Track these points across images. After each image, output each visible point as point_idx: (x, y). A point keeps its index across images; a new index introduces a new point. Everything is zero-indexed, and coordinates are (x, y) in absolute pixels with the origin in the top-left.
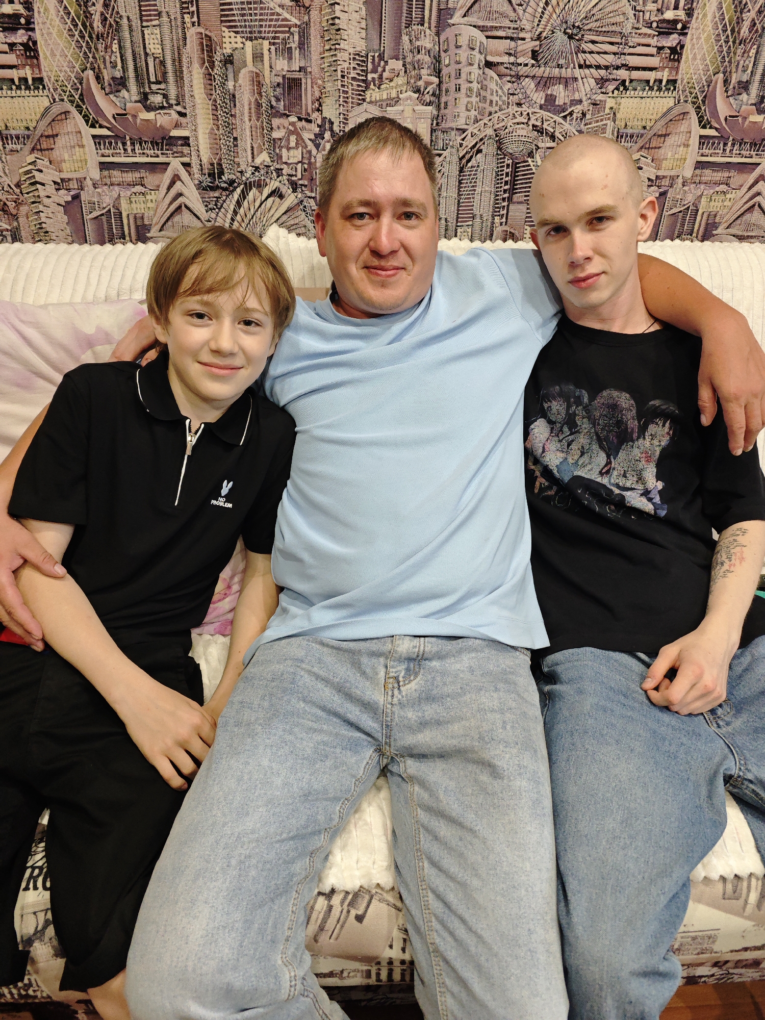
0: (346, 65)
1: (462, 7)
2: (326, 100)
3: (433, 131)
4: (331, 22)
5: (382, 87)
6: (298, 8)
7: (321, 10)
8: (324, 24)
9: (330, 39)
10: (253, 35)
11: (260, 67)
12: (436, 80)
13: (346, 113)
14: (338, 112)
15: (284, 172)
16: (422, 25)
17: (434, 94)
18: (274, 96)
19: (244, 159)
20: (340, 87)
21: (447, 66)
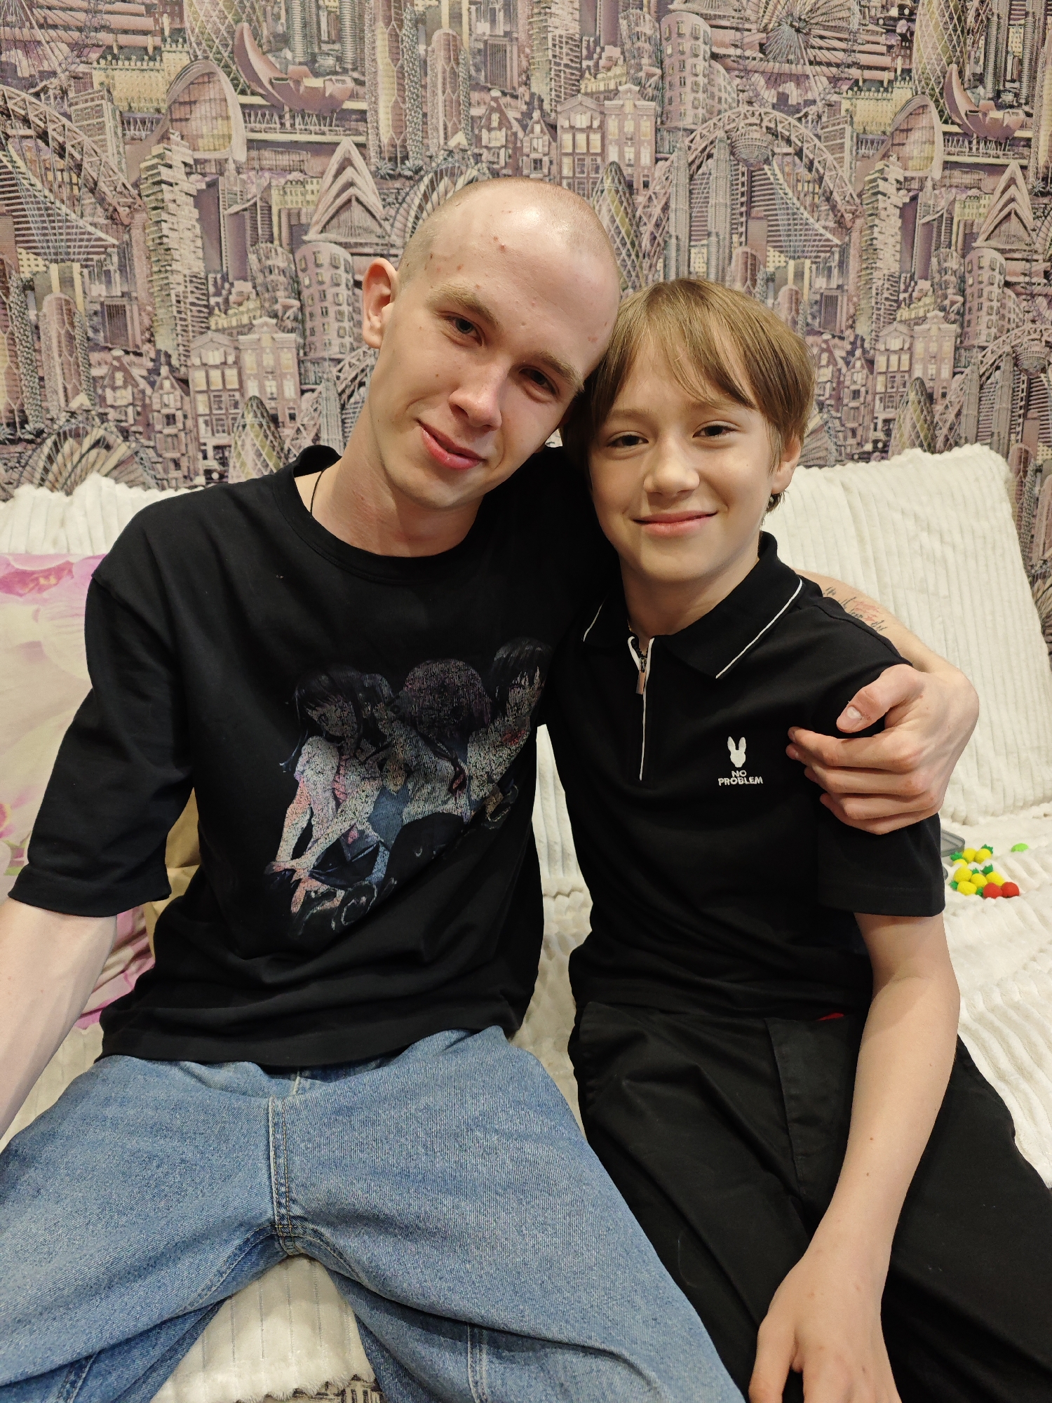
0: (181, 289)
1: (317, 223)
2: (158, 329)
3: (300, 362)
4: (158, 241)
5: (230, 312)
6: (115, 226)
7: (144, 229)
8: (150, 243)
9: (158, 261)
10: (59, 257)
11: (70, 292)
12: (296, 303)
13: (186, 343)
14: (175, 343)
15: (110, 417)
16: (272, 242)
17: (296, 319)
18: (91, 327)
19: (55, 403)
20: (175, 313)
21: (307, 287)
